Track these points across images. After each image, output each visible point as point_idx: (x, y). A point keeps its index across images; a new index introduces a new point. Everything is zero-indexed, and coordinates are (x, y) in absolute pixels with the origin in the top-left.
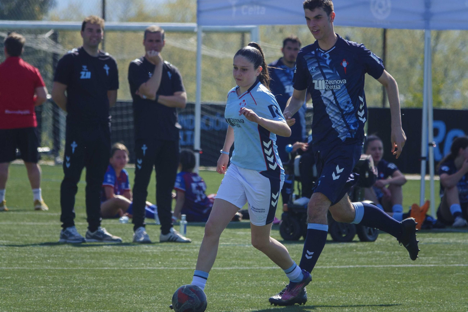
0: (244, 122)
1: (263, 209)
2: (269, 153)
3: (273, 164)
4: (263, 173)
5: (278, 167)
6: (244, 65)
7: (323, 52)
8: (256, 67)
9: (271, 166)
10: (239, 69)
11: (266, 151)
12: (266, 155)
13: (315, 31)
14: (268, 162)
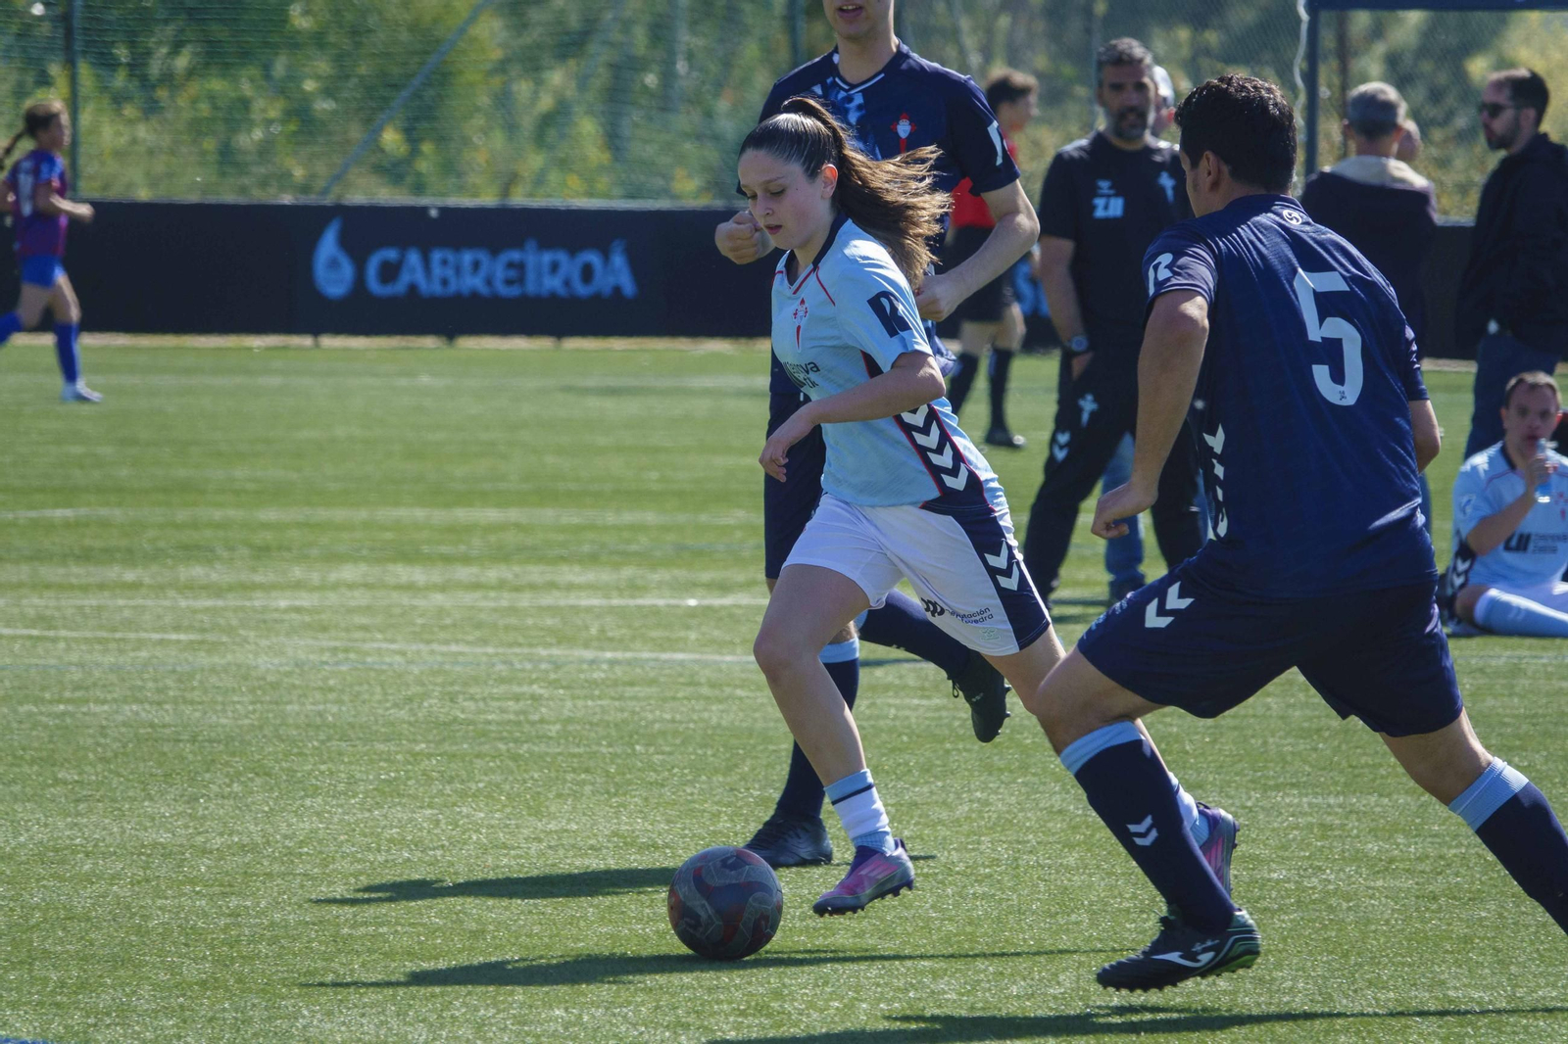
0: (818, 370)
1: (982, 612)
2: (931, 440)
3: (954, 472)
4: (928, 506)
5: (973, 477)
6: (768, 178)
7: (846, 87)
8: (813, 172)
9: (949, 481)
10: (759, 193)
11: (920, 439)
12: (922, 451)
13: (850, 7)
14: (936, 472)
